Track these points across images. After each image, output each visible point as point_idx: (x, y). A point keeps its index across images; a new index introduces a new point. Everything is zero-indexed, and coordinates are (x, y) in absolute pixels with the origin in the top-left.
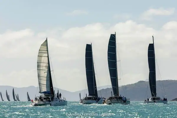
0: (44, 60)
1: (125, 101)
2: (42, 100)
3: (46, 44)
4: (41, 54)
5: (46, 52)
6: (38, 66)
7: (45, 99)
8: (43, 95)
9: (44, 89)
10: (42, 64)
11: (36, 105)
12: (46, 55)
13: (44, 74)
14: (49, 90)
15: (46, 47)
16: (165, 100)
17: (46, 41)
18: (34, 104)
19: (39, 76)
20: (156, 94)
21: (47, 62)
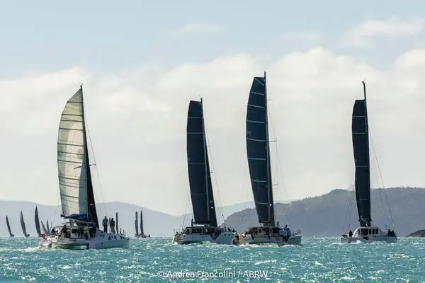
0: (75, 137)
2: (67, 235)
3: (79, 98)
4: (65, 125)
5: (80, 119)
6: (60, 153)
7: (74, 231)
9: (75, 208)
10: (69, 149)
12: (80, 126)
13: (75, 173)
14: (85, 211)
15: (78, 107)
16: (391, 234)
17: (80, 92)
18: (47, 244)
19: (61, 177)
20: (370, 220)
21: (82, 143)
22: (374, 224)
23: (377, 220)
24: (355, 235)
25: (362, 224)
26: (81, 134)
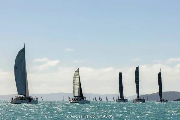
0: (77, 79)
1: (143, 101)
3: (78, 71)
4: (75, 77)
5: (78, 75)
6: (73, 83)
7: (77, 99)
8: (77, 98)
9: (77, 94)
10: (76, 82)
11: (71, 103)
12: (78, 77)
13: (77, 87)
14: (80, 95)
15: (78, 73)
16: (167, 101)
17: (78, 69)
18: (70, 102)
19: (74, 88)
20: (162, 98)
21: (79, 80)
22: (163, 99)
23: (163, 98)
24: (159, 101)
25: (161, 98)
26: (79, 78)
